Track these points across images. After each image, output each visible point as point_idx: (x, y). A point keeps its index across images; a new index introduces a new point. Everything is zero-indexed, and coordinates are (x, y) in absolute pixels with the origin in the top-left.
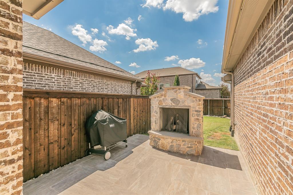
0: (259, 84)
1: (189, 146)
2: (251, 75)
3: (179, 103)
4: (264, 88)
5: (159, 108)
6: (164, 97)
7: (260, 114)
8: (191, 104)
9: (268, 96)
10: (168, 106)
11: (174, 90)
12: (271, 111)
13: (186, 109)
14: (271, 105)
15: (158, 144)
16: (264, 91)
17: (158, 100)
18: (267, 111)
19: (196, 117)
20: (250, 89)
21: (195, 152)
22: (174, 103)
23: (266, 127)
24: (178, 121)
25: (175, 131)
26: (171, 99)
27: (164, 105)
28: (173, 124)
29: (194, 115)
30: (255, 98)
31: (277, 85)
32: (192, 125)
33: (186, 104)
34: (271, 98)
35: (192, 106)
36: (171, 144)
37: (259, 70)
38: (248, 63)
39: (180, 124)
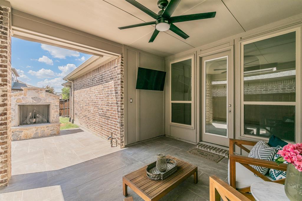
0: (92, 91)
1: (52, 129)
2: (88, 87)
3: (41, 101)
4: (95, 93)
5: (17, 106)
6: (24, 95)
7: (93, 102)
8: (52, 101)
9: (96, 96)
10: (29, 103)
11: (36, 91)
12: (97, 101)
13: (46, 105)
14: (97, 99)
15: (19, 137)
16: (95, 94)
17: (16, 98)
18: (96, 101)
19: (56, 110)
20: (88, 93)
21: (56, 132)
22: (35, 101)
23: (95, 106)
24: (37, 115)
25: (35, 123)
26: (32, 98)
27: (23, 102)
28: (32, 118)
29: (54, 109)
30: (90, 97)
31: (99, 92)
32: (53, 116)
33: (48, 101)
34: (97, 97)
35: (52, 103)
36: (35, 132)
37: (92, 86)
38: (87, 81)
39: (41, 117)
